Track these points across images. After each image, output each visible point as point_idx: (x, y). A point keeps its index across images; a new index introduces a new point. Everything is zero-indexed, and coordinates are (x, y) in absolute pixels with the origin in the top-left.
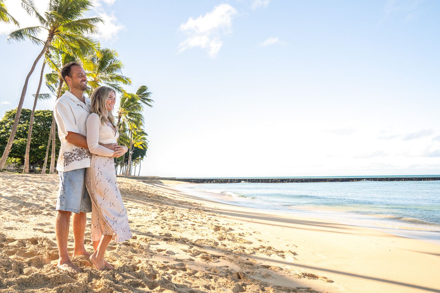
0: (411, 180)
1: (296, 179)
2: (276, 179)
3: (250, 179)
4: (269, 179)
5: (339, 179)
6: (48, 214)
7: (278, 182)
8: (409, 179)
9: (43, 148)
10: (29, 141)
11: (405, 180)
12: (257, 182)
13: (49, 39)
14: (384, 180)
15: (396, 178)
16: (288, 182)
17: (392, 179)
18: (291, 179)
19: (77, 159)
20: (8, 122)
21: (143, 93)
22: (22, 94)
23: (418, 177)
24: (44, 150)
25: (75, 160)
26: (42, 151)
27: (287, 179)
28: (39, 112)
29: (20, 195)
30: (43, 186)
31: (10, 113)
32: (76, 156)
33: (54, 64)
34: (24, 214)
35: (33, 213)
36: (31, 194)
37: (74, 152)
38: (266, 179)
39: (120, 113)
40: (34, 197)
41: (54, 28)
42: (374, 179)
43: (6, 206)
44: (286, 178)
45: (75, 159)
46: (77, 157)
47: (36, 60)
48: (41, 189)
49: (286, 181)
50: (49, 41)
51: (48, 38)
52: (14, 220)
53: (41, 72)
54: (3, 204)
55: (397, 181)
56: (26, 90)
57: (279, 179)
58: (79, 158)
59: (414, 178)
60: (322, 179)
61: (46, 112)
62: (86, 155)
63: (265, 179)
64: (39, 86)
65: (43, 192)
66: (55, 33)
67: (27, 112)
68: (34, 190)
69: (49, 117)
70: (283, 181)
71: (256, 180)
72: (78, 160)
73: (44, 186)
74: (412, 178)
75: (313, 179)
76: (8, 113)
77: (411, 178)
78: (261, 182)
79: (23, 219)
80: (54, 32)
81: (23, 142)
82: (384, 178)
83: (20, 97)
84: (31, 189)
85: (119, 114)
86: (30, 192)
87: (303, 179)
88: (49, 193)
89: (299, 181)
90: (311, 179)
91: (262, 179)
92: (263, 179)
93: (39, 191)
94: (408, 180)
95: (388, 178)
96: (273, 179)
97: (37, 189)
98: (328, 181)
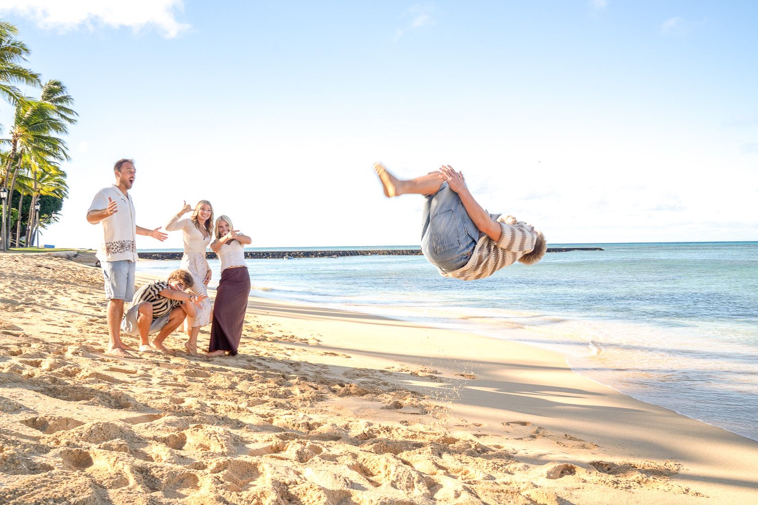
2: (296, 252)
3: (253, 252)
7: (300, 257)
12: (266, 258)
16: (316, 256)
19: (120, 251)
25: (117, 252)
32: (119, 249)
37: (117, 245)
38: (280, 252)
39: (16, 135)
49: (312, 255)
58: (122, 250)
62: (128, 249)
63: (278, 252)
70: (307, 254)
71: (263, 253)
78: (272, 258)
85: (14, 136)
91: (273, 253)
92: (275, 252)
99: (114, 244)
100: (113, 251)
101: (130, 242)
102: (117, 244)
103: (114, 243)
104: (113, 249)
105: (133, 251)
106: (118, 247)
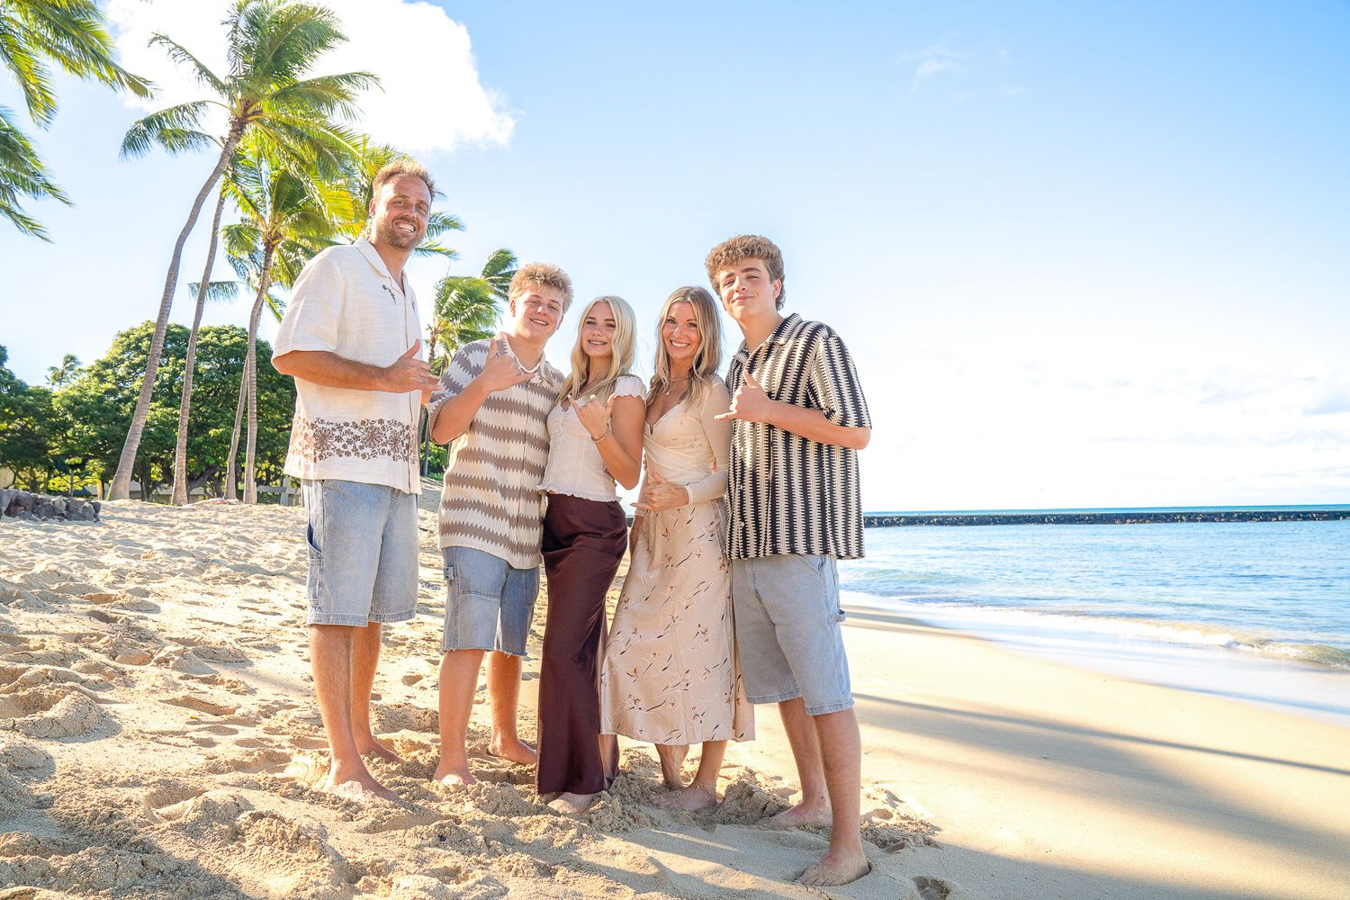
0: (1305, 519)
1: (953, 517)
4: (873, 518)
5: (1083, 515)
6: (262, 585)
8: (1299, 517)
9: (221, 434)
10: (183, 414)
11: (1284, 519)
13: (234, 134)
14: (1221, 517)
15: (1255, 513)
17: (1245, 517)
18: (937, 517)
19: (361, 452)
20: (122, 361)
21: (503, 272)
22: (166, 289)
23: (1327, 510)
24: (224, 440)
25: (353, 453)
26: (219, 442)
27: (925, 518)
28: (206, 334)
29: (192, 548)
30: (236, 532)
31: (128, 336)
32: (358, 444)
33: (250, 201)
34: (210, 583)
35: (229, 582)
36: (215, 547)
37: (356, 432)
39: (436, 332)
40: (224, 553)
41: (247, 105)
42: (1189, 516)
43: (170, 568)
44: (924, 515)
45: (355, 449)
46: (361, 448)
47: (199, 195)
48: (233, 537)
50: (233, 139)
51: (232, 131)
52: (195, 590)
53: (212, 223)
54: (163, 564)
55: (1261, 521)
56: (176, 278)
57: (900, 518)
58: (368, 450)
59: (1315, 513)
60: (1030, 516)
61: (227, 332)
62: (388, 448)
64: (209, 260)
65: (242, 544)
66: (250, 119)
67: (174, 333)
68: (219, 540)
69: (233, 345)
72: (364, 456)
73: (239, 531)
74: (1307, 513)
75: (1005, 517)
76: (122, 336)
77: (1304, 513)
79: (213, 590)
80: (245, 116)
81: (165, 417)
82: (1220, 514)
83: (161, 298)
84: (211, 537)
85: (432, 333)
86: (209, 542)
87: (973, 516)
88: (255, 546)
89: (962, 522)
90: (997, 516)
93: (232, 542)
94: (1294, 519)
95: (1232, 514)
96: (885, 518)
97: (225, 538)
98: (1050, 522)
99: (345, 429)
100: (339, 445)
101: (399, 429)
102: (352, 430)
103: (346, 424)
104: (339, 439)
105: (407, 459)
106: (357, 438)
